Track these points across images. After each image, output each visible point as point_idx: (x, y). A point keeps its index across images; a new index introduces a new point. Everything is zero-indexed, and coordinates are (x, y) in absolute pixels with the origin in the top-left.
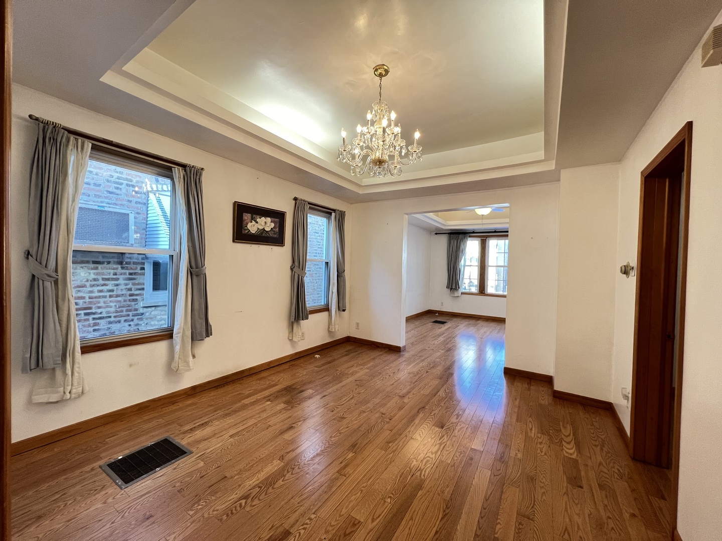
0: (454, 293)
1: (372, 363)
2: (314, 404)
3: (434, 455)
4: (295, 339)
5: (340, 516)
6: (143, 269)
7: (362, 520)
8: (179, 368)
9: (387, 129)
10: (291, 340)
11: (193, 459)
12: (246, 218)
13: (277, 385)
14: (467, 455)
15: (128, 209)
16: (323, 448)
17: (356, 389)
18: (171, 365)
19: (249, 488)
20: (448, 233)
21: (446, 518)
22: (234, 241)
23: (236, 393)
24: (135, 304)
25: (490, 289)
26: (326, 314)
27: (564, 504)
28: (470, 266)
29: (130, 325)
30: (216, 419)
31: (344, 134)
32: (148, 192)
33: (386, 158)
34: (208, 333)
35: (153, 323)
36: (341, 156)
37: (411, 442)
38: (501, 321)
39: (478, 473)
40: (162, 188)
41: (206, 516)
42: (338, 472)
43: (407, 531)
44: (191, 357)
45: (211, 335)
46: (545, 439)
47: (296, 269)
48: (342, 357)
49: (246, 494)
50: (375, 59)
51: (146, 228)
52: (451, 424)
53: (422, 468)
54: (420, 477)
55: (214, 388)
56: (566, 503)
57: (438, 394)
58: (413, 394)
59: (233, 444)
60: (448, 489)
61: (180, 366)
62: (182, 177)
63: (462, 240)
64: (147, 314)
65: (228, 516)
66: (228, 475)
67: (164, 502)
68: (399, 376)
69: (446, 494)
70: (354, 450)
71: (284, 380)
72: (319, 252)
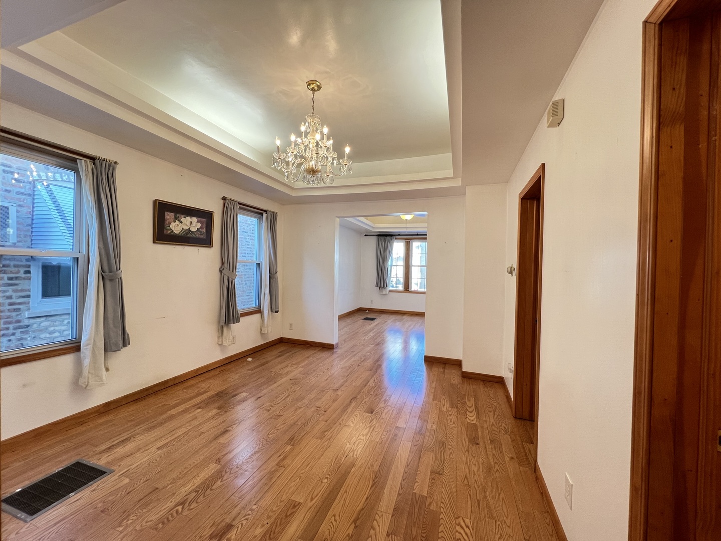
0: (382, 292)
1: (307, 362)
2: (249, 406)
3: (365, 437)
4: (225, 343)
5: (281, 502)
6: (29, 272)
7: (302, 501)
8: (89, 383)
9: (320, 143)
10: (221, 345)
11: (116, 477)
12: (168, 217)
13: (208, 392)
14: (392, 433)
15: (7, 201)
16: (261, 446)
17: (291, 388)
18: (78, 381)
19: (185, 494)
20: (377, 235)
21: (374, 486)
22: (154, 242)
23: (161, 405)
24: (17, 315)
25: (414, 287)
26: (258, 316)
27: (465, 458)
28: (397, 266)
29: (10, 340)
30: (138, 434)
31: (278, 142)
32: (34, 181)
33: (319, 167)
34: (125, 342)
35: (43, 336)
36: (275, 164)
37: (345, 429)
38: (421, 315)
39: (401, 446)
40: (54, 177)
41: (138, 528)
42: (277, 465)
43: (342, 502)
44: (104, 370)
45: (129, 344)
46: (454, 411)
47: (225, 271)
48: (276, 358)
49: (182, 501)
50: (308, 75)
51: (32, 223)
52: (380, 408)
53: (354, 449)
54: (353, 456)
55: (132, 402)
56: (467, 458)
57: (368, 384)
58: (346, 387)
59: (163, 455)
60: (376, 463)
61: (90, 381)
62: (90, 170)
63: (389, 242)
64: (35, 326)
65: (163, 523)
66: (159, 486)
67: (86, 525)
68: (332, 372)
69: (375, 467)
70: (292, 443)
71: (214, 386)
72: (248, 252)
